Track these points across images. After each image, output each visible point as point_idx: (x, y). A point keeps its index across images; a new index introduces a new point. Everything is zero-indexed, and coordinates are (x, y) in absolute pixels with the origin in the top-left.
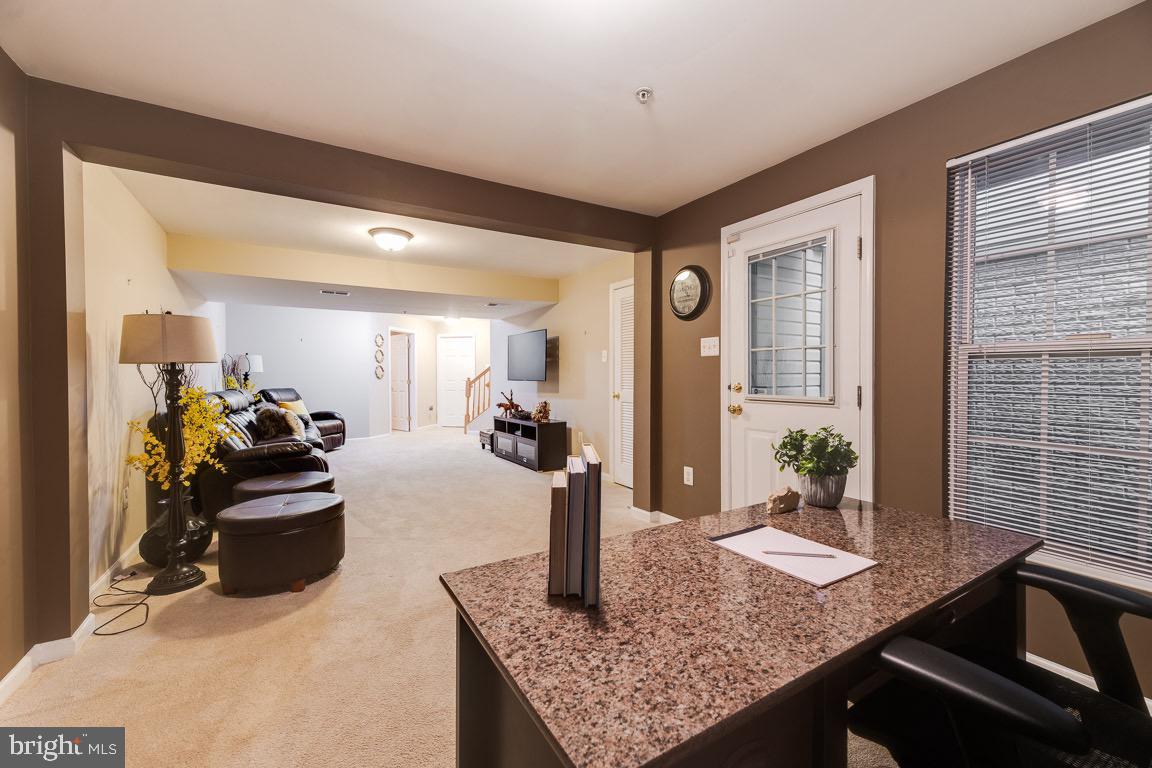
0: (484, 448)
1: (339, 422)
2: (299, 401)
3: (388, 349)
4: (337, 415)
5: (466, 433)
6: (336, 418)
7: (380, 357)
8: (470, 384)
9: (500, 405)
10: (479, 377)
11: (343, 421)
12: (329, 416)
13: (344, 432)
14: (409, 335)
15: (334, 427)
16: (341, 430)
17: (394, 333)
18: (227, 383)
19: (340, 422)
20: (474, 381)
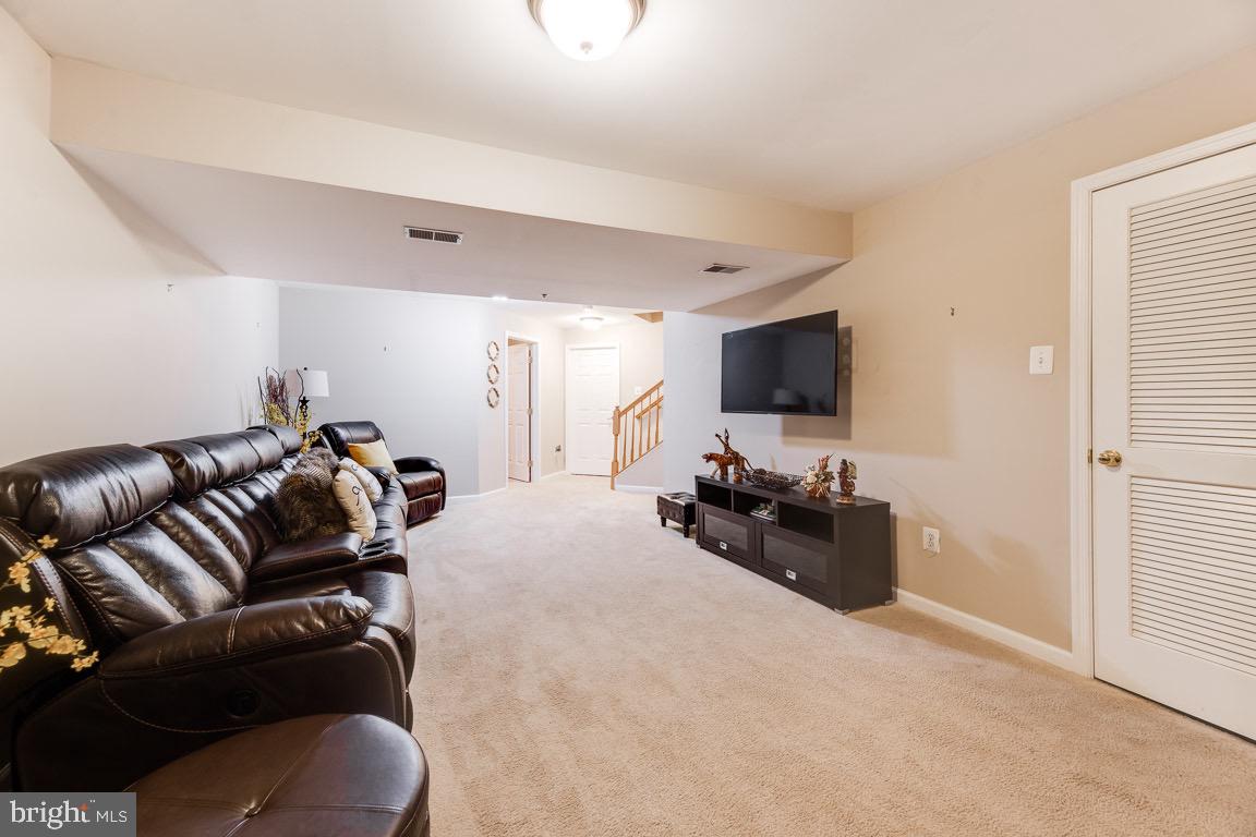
0: (664, 524)
1: (436, 475)
2: (381, 442)
3: (504, 362)
4: (433, 463)
5: (613, 488)
6: (433, 469)
7: (493, 375)
8: (619, 414)
9: (709, 458)
10: (632, 406)
11: (442, 473)
12: (421, 465)
13: (443, 491)
14: (530, 344)
15: (429, 483)
16: (439, 487)
17: (512, 342)
18: (269, 415)
19: (438, 474)
20: (626, 411)
